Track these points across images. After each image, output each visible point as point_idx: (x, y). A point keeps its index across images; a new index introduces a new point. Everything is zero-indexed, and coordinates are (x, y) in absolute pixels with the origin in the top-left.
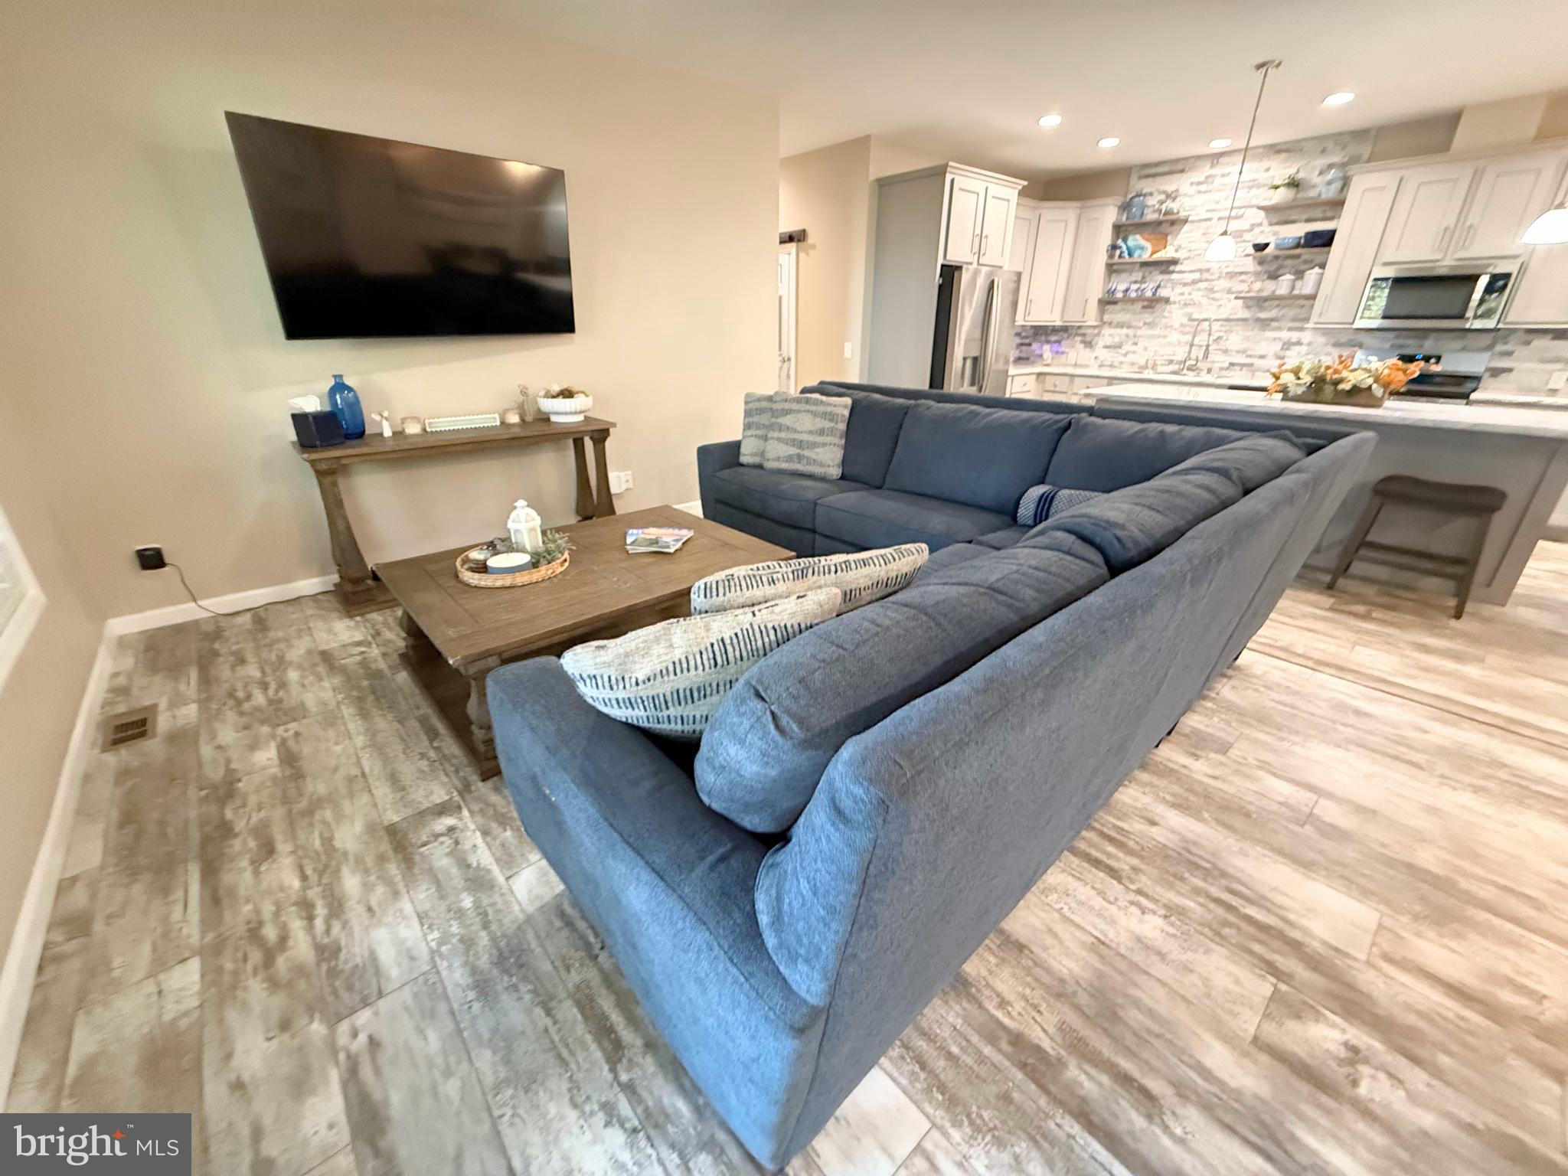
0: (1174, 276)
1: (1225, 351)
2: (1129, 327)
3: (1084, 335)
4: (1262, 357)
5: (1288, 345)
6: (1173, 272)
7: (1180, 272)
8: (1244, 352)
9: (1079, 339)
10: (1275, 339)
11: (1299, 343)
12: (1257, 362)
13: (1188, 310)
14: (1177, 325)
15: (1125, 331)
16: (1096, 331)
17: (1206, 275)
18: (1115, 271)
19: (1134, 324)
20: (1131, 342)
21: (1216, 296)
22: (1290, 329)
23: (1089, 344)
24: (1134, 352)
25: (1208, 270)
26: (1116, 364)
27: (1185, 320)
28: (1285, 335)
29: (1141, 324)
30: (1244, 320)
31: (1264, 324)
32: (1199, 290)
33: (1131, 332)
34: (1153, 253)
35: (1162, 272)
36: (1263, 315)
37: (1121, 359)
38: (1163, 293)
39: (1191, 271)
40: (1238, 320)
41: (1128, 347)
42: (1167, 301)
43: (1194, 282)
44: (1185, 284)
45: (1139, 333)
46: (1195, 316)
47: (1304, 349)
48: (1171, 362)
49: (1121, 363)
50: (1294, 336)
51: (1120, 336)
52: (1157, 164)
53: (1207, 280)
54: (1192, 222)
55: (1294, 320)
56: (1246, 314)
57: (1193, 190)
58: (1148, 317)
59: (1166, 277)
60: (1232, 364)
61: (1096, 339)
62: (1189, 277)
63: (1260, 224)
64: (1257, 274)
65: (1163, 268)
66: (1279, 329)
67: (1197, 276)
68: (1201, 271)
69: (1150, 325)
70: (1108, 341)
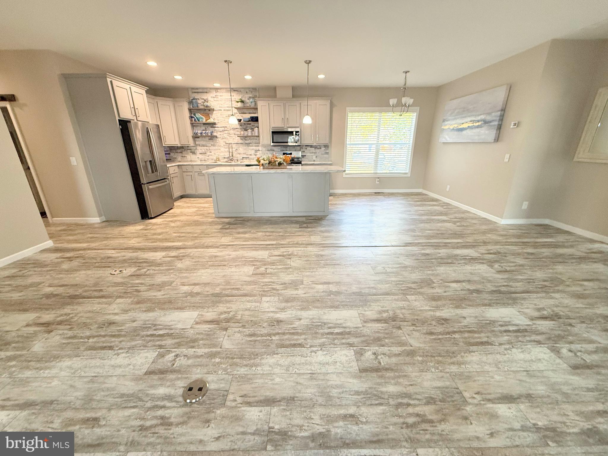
0: (216, 129)
1: (240, 154)
2: (206, 146)
3: (191, 149)
4: (251, 155)
5: (256, 151)
6: (215, 127)
7: (218, 127)
8: (245, 154)
9: (189, 151)
10: (252, 149)
11: (259, 150)
12: (250, 156)
13: (224, 140)
14: (222, 145)
15: (205, 148)
16: (195, 148)
17: (226, 129)
18: (195, 126)
19: (208, 145)
20: (209, 152)
21: (231, 135)
22: (255, 146)
23: (194, 153)
24: (211, 155)
25: (226, 127)
26: (206, 160)
27: (224, 144)
28: (254, 148)
29: (210, 145)
30: (242, 143)
31: (248, 144)
32: (225, 133)
33: (207, 148)
34: (206, 120)
35: (211, 127)
36: (247, 142)
37: (207, 158)
38: (215, 134)
39: (221, 127)
40: (240, 143)
41: (208, 153)
42: (216, 137)
43: (223, 131)
44: (220, 132)
45: (211, 148)
46: (227, 142)
47: (261, 152)
48: (225, 158)
49: (208, 159)
50: (257, 148)
51: (204, 149)
52: (197, 89)
53: (227, 130)
54: (216, 110)
55: (256, 143)
56: (242, 142)
57: (212, 99)
58: (211, 142)
59: (213, 129)
60: (243, 158)
61: (196, 151)
62: (221, 129)
63: (237, 113)
64: (241, 129)
65: (211, 126)
66: (252, 146)
67: (223, 129)
68: (224, 127)
69: (213, 145)
70: (201, 151)
